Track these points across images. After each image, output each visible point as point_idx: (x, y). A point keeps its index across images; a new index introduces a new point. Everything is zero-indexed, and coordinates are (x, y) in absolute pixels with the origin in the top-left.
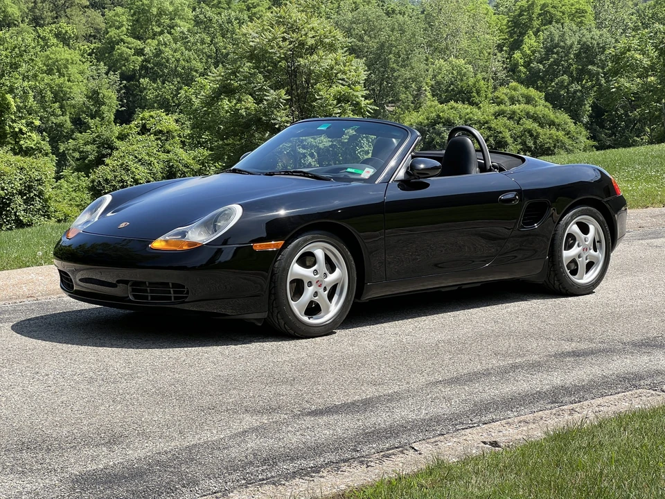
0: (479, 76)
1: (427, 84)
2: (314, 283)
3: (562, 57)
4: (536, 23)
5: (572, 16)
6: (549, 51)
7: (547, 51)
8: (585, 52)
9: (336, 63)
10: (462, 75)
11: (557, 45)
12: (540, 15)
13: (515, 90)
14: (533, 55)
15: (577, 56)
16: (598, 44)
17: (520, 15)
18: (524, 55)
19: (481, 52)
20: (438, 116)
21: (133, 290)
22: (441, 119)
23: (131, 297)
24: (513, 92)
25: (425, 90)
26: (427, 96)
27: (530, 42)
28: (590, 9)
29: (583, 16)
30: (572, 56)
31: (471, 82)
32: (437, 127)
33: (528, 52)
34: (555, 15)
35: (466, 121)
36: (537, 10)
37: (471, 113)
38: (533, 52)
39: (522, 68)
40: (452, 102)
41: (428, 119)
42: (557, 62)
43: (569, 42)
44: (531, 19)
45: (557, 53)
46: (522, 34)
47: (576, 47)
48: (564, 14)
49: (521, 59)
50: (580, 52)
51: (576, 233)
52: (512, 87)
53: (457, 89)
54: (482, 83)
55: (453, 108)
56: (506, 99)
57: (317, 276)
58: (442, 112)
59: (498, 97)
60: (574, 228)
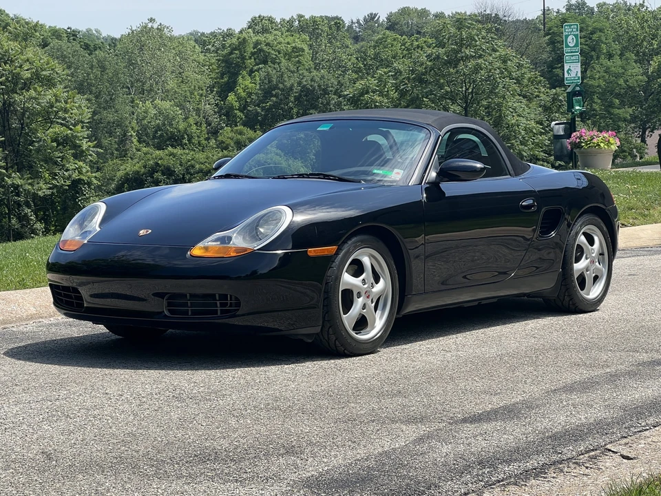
0: (191, 121)
1: (133, 128)
3: (281, 100)
4: (250, 62)
5: (288, 56)
6: (267, 93)
7: (265, 93)
8: (306, 96)
9: (57, 100)
10: (169, 120)
11: (276, 87)
12: (253, 54)
13: (241, 133)
14: (249, 97)
15: (297, 99)
16: (319, 86)
17: (231, 53)
18: (239, 98)
19: (192, 93)
20: (157, 164)
22: (160, 167)
24: (239, 137)
25: (131, 136)
26: (133, 143)
27: (246, 83)
28: (306, 48)
29: (301, 56)
30: (292, 99)
31: (182, 126)
32: (156, 175)
33: (243, 94)
34: (269, 53)
35: (187, 169)
36: (250, 49)
37: (193, 159)
38: (250, 94)
39: (239, 113)
40: (170, 148)
41: (145, 167)
42: (276, 105)
43: (288, 84)
44: (243, 58)
45: (276, 96)
46: (236, 74)
47: (297, 89)
48: (279, 53)
49: (236, 102)
50: (300, 95)
51: (585, 244)
52: (237, 130)
53: (167, 134)
54: (194, 127)
55: (171, 154)
56: (232, 144)
57: (366, 286)
58: (160, 159)
59: (223, 142)
60: (582, 239)
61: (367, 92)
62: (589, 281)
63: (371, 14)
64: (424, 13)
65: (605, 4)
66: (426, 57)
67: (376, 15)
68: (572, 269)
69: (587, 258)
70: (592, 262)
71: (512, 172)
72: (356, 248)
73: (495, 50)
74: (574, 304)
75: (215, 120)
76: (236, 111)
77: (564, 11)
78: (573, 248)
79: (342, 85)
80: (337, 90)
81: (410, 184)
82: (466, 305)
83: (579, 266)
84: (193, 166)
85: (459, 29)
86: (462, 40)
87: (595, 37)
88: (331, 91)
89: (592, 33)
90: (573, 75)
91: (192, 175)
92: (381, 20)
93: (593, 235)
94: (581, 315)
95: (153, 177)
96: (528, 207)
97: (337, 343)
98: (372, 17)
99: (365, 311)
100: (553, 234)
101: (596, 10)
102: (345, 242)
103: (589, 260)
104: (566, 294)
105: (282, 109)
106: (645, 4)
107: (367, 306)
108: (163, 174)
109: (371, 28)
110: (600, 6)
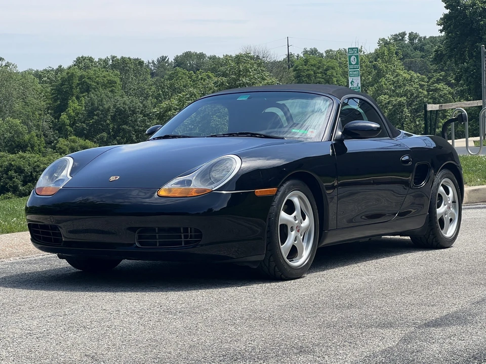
0: (34, 133)
2: (295, 228)
3: (101, 118)
4: (76, 91)
5: (105, 86)
6: (91, 114)
7: (89, 113)
8: (119, 115)
10: (18, 133)
11: (97, 109)
12: (78, 84)
13: (74, 141)
14: (77, 116)
15: (114, 118)
16: (129, 108)
17: (62, 85)
18: (70, 117)
19: (33, 113)
20: (11, 164)
21: (140, 237)
22: (13, 166)
23: (137, 244)
24: (73, 144)
27: (75, 106)
28: (118, 80)
29: (113, 86)
30: (109, 117)
31: (27, 137)
32: (10, 173)
33: (73, 114)
34: (90, 84)
35: (34, 168)
36: (76, 81)
37: (38, 161)
38: (77, 114)
39: (69, 128)
40: (20, 153)
41: (1, 167)
42: (97, 122)
43: (106, 106)
44: (71, 88)
45: (97, 115)
46: (67, 99)
47: (112, 110)
48: (98, 84)
49: (67, 119)
50: (115, 115)
51: (443, 193)
52: (71, 139)
53: (15, 144)
54: (36, 138)
55: (22, 157)
56: (68, 149)
57: (297, 222)
58: (13, 161)
59: (60, 148)
60: (441, 189)
61: (170, 110)
62: (446, 222)
63: (163, 57)
64: (202, 56)
65: (331, 50)
66: (213, 83)
67: (166, 57)
68: (436, 213)
69: (445, 205)
70: (449, 208)
71: (391, 135)
72: (290, 190)
73: (264, 79)
74: (436, 241)
75: (50, 133)
76: (67, 127)
77: (302, 55)
78: (436, 196)
79: (146, 107)
80: (142, 110)
81: (323, 140)
82: (361, 241)
83: (440, 210)
84: (38, 166)
85: (238, 63)
86: (240, 71)
87: (329, 73)
88: (138, 112)
89: (327, 70)
90: (355, 85)
91: (37, 172)
92: (170, 61)
93: (448, 187)
94: (442, 250)
95: (8, 174)
96: (407, 161)
97: (276, 268)
98: (163, 59)
99: (296, 242)
100: (423, 183)
101: (324, 55)
102: (282, 185)
103: (446, 206)
104: (431, 233)
105: (101, 125)
106: (363, 50)
107: (297, 238)
108: (16, 172)
109: (163, 66)
110: (327, 52)
